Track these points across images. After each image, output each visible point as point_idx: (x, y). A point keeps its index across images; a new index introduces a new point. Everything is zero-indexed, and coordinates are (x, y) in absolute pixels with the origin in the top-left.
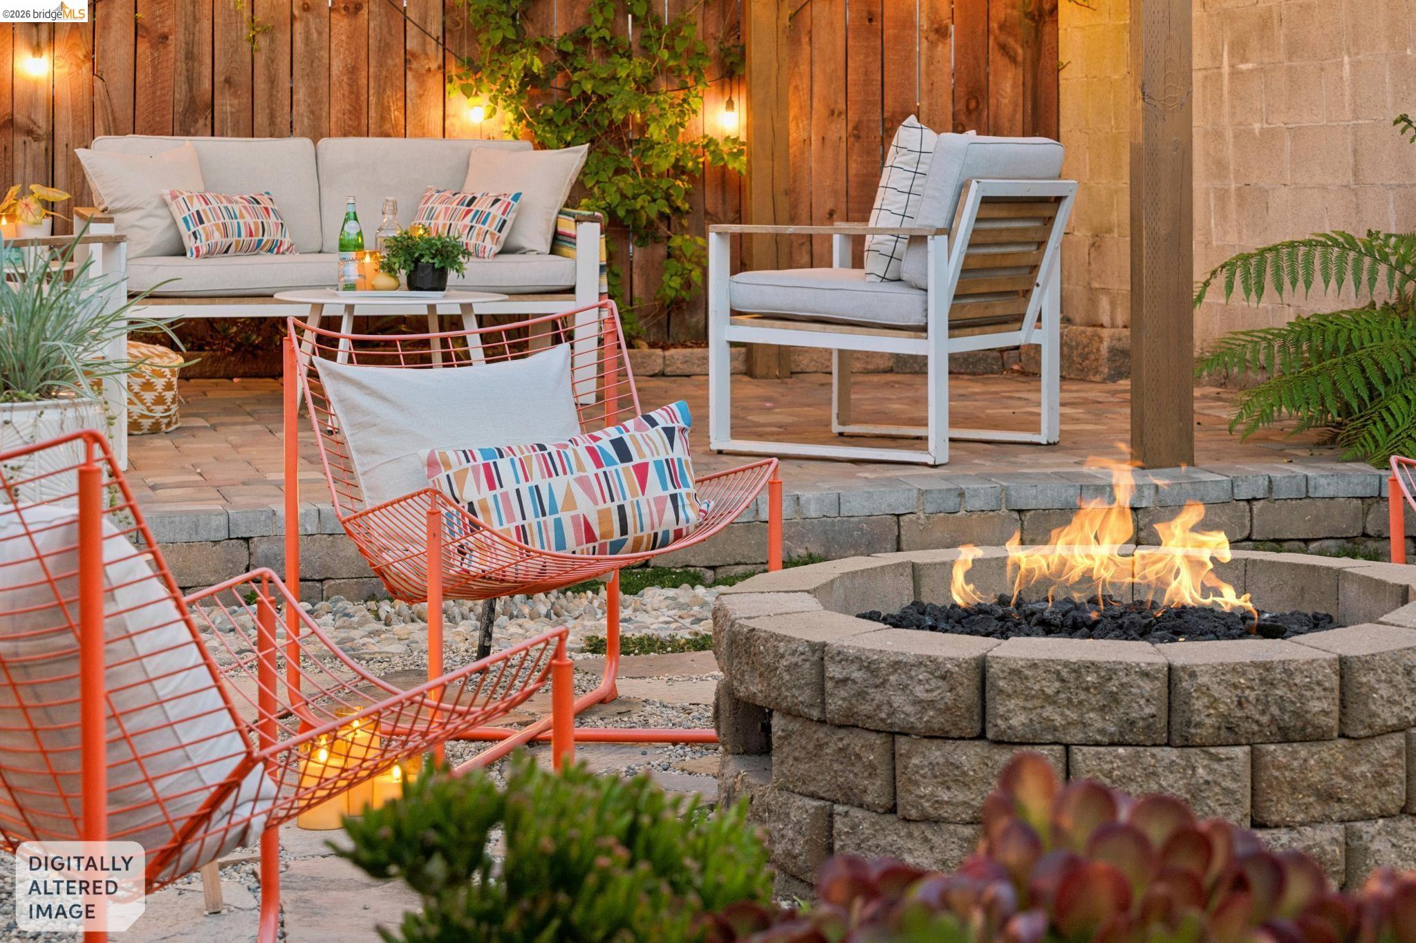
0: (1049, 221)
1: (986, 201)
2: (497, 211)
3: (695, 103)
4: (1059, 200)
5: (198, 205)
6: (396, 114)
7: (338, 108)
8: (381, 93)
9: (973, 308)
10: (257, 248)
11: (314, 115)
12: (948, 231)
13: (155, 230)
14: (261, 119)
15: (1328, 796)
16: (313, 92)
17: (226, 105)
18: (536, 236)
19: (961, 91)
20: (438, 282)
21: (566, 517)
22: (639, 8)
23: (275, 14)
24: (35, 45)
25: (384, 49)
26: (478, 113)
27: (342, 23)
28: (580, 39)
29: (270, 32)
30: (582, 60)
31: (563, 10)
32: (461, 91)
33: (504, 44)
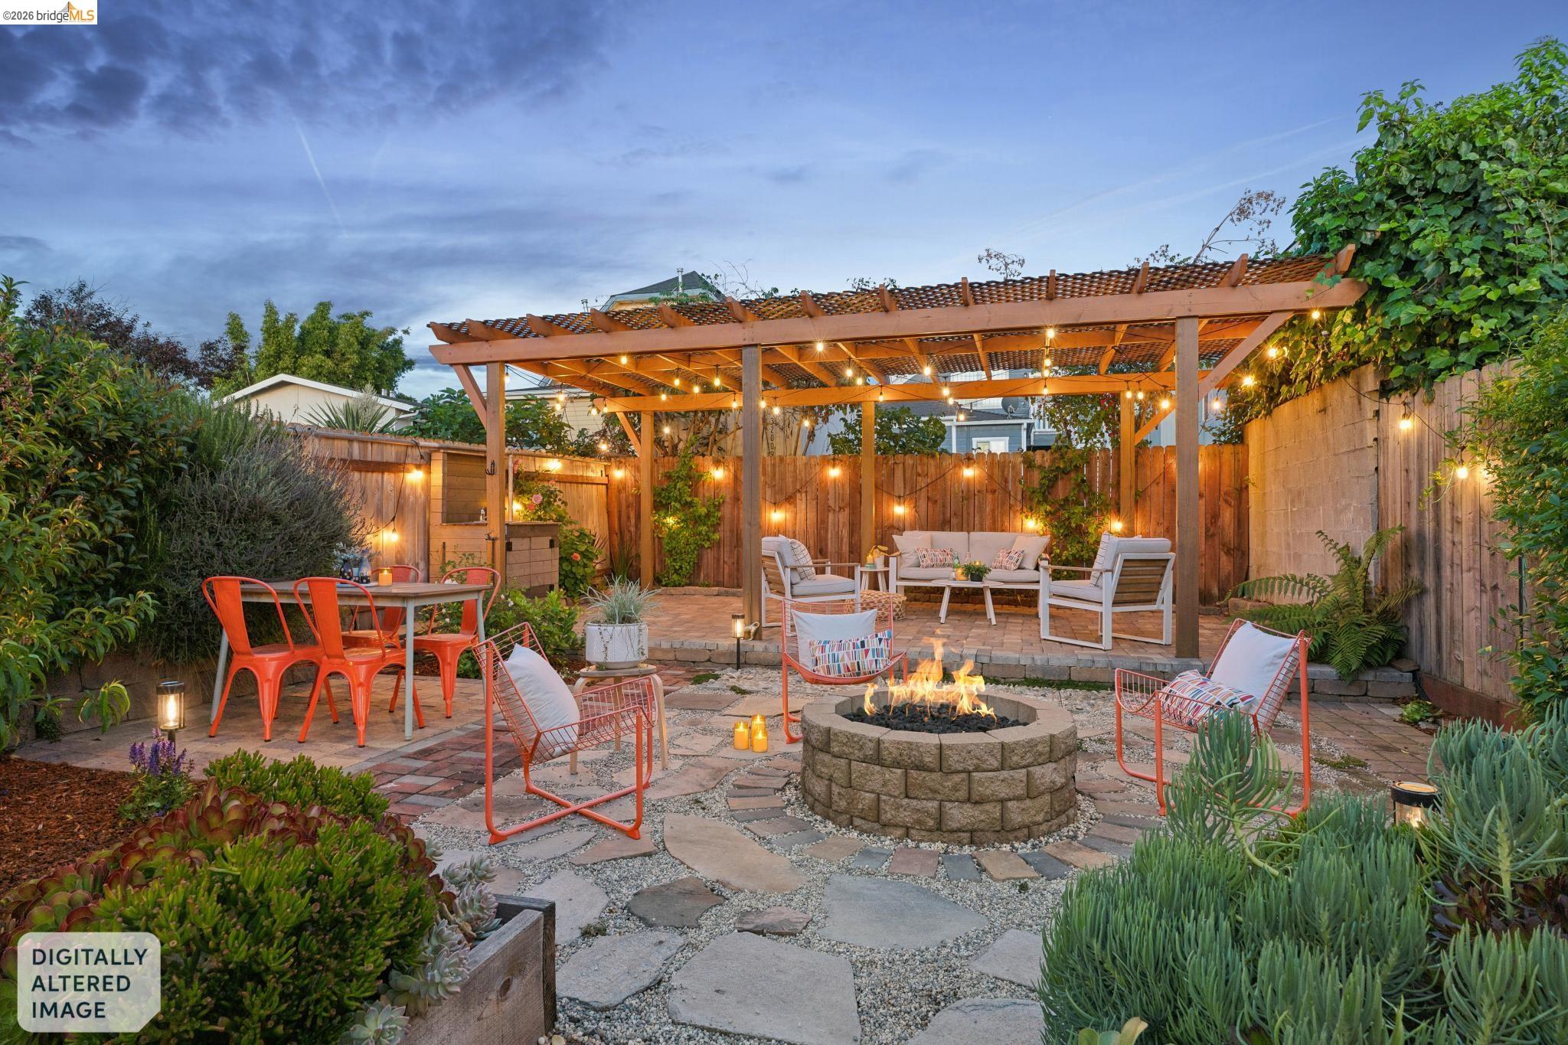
0: (1165, 567)
1: (1126, 561)
2: (1016, 556)
3: (1106, 520)
4: (1168, 560)
6: (1007, 524)
7: (988, 522)
8: (1002, 515)
9: (1126, 597)
10: (944, 565)
11: (981, 524)
12: (1112, 571)
13: (912, 560)
14: (965, 525)
15: (935, 792)
16: (981, 517)
17: (954, 521)
18: (1030, 564)
19: (1209, 516)
20: (980, 580)
21: (841, 664)
22: (1086, 490)
23: (969, 494)
24: (899, 504)
25: (1003, 504)
26: (1032, 524)
27: (990, 496)
28: (1066, 500)
29: (968, 499)
30: (1067, 507)
31: (1062, 490)
32: (1027, 517)
33: (1039, 502)
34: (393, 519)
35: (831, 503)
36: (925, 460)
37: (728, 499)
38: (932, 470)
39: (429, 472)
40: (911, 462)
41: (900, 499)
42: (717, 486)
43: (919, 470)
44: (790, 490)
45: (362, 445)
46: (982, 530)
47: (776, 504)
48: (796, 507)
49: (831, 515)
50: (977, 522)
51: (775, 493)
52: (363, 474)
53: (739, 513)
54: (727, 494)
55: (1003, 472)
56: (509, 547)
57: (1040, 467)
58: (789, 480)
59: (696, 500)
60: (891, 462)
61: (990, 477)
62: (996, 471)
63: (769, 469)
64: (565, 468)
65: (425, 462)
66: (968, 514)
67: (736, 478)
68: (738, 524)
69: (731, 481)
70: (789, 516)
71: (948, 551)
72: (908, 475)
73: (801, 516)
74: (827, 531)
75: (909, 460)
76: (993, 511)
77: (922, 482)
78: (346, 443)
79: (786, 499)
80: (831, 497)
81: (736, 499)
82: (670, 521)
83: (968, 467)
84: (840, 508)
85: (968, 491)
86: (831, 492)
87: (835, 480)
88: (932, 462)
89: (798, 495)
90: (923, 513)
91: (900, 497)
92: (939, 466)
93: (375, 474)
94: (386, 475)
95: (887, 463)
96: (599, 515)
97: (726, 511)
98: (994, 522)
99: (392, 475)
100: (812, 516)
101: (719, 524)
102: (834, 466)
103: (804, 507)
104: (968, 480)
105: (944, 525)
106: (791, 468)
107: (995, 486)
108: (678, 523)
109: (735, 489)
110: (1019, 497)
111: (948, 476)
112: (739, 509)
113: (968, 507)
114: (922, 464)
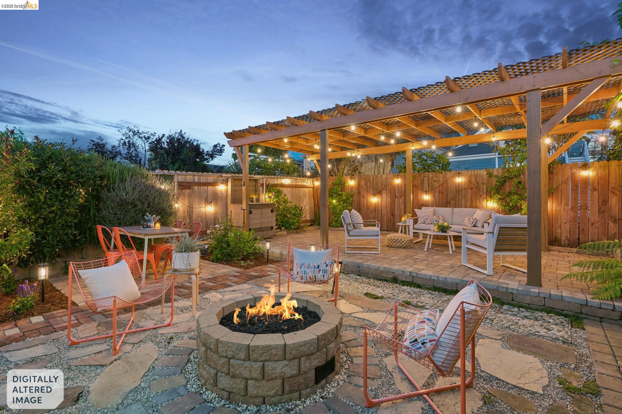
1: (500, 228)
2: (472, 220)
5: (428, 217)
6: (478, 204)
7: (469, 203)
8: (476, 200)
9: (502, 247)
11: (465, 204)
13: (422, 220)
14: (457, 204)
16: (465, 200)
17: (452, 202)
18: (480, 225)
20: (446, 232)
21: (308, 275)
22: (521, 187)
23: (459, 189)
24: (426, 194)
25: (476, 194)
26: (491, 204)
27: (469, 191)
28: (510, 192)
29: (459, 192)
30: (510, 196)
31: (508, 188)
32: (487, 201)
33: (494, 194)
34: (211, 202)
35: (397, 194)
36: (438, 174)
37: (356, 193)
38: (441, 179)
39: (227, 185)
40: (431, 176)
41: (426, 192)
42: (352, 188)
43: (435, 179)
44: (380, 188)
45: (198, 177)
46: (466, 207)
47: (374, 195)
48: (382, 196)
49: (396, 199)
50: (463, 203)
51: (373, 190)
52: (199, 187)
53: (360, 199)
54: (355, 191)
55: (476, 179)
56: (250, 212)
57: (496, 176)
58: (380, 185)
59: (343, 193)
60: (422, 176)
61: (470, 182)
62: (473, 178)
63: (371, 180)
64: (292, 182)
65: (226, 182)
66: (459, 199)
67: (359, 185)
68: (360, 202)
69: (357, 186)
70: (380, 200)
71: (441, 217)
72: (430, 181)
73: (384, 200)
74: (395, 206)
75: (431, 175)
76: (471, 198)
77: (436, 185)
78: (192, 176)
79: (378, 192)
80: (397, 191)
81: (359, 193)
82: (334, 201)
83: (459, 177)
84: (400, 196)
85: (459, 188)
86: (397, 190)
87: (398, 185)
88: (441, 175)
89: (383, 191)
90: (437, 199)
91: (426, 191)
92: (444, 177)
93: (204, 187)
94: (209, 187)
95: (421, 176)
96: (309, 199)
97: (355, 197)
98: (472, 203)
99: (212, 187)
100: (389, 199)
101: (352, 203)
102: (397, 178)
103: (385, 196)
104: (459, 183)
105: (446, 204)
106: (380, 180)
107: (473, 186)
108: (337, 202)
109: (358, 189)
110: (485, 191)
111: (449, 181)
112: (360, 197)
113: (459, 196)
114: (437, 177)
